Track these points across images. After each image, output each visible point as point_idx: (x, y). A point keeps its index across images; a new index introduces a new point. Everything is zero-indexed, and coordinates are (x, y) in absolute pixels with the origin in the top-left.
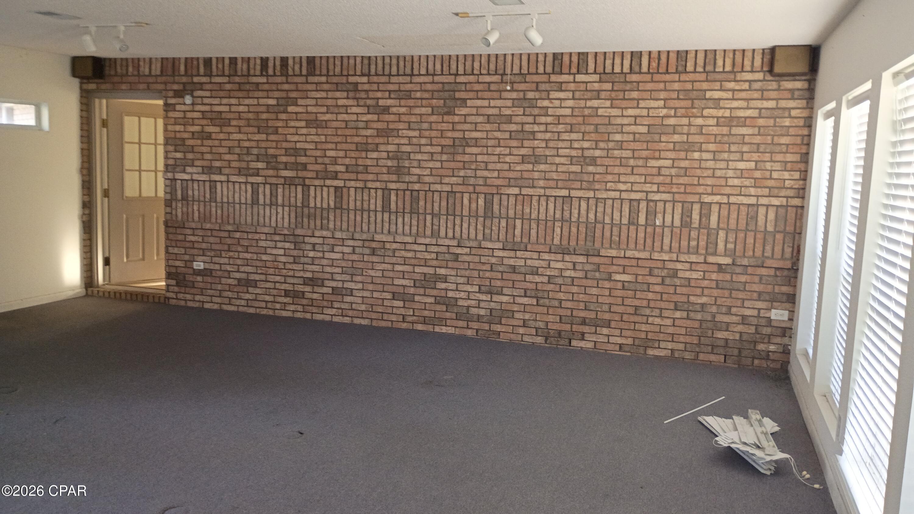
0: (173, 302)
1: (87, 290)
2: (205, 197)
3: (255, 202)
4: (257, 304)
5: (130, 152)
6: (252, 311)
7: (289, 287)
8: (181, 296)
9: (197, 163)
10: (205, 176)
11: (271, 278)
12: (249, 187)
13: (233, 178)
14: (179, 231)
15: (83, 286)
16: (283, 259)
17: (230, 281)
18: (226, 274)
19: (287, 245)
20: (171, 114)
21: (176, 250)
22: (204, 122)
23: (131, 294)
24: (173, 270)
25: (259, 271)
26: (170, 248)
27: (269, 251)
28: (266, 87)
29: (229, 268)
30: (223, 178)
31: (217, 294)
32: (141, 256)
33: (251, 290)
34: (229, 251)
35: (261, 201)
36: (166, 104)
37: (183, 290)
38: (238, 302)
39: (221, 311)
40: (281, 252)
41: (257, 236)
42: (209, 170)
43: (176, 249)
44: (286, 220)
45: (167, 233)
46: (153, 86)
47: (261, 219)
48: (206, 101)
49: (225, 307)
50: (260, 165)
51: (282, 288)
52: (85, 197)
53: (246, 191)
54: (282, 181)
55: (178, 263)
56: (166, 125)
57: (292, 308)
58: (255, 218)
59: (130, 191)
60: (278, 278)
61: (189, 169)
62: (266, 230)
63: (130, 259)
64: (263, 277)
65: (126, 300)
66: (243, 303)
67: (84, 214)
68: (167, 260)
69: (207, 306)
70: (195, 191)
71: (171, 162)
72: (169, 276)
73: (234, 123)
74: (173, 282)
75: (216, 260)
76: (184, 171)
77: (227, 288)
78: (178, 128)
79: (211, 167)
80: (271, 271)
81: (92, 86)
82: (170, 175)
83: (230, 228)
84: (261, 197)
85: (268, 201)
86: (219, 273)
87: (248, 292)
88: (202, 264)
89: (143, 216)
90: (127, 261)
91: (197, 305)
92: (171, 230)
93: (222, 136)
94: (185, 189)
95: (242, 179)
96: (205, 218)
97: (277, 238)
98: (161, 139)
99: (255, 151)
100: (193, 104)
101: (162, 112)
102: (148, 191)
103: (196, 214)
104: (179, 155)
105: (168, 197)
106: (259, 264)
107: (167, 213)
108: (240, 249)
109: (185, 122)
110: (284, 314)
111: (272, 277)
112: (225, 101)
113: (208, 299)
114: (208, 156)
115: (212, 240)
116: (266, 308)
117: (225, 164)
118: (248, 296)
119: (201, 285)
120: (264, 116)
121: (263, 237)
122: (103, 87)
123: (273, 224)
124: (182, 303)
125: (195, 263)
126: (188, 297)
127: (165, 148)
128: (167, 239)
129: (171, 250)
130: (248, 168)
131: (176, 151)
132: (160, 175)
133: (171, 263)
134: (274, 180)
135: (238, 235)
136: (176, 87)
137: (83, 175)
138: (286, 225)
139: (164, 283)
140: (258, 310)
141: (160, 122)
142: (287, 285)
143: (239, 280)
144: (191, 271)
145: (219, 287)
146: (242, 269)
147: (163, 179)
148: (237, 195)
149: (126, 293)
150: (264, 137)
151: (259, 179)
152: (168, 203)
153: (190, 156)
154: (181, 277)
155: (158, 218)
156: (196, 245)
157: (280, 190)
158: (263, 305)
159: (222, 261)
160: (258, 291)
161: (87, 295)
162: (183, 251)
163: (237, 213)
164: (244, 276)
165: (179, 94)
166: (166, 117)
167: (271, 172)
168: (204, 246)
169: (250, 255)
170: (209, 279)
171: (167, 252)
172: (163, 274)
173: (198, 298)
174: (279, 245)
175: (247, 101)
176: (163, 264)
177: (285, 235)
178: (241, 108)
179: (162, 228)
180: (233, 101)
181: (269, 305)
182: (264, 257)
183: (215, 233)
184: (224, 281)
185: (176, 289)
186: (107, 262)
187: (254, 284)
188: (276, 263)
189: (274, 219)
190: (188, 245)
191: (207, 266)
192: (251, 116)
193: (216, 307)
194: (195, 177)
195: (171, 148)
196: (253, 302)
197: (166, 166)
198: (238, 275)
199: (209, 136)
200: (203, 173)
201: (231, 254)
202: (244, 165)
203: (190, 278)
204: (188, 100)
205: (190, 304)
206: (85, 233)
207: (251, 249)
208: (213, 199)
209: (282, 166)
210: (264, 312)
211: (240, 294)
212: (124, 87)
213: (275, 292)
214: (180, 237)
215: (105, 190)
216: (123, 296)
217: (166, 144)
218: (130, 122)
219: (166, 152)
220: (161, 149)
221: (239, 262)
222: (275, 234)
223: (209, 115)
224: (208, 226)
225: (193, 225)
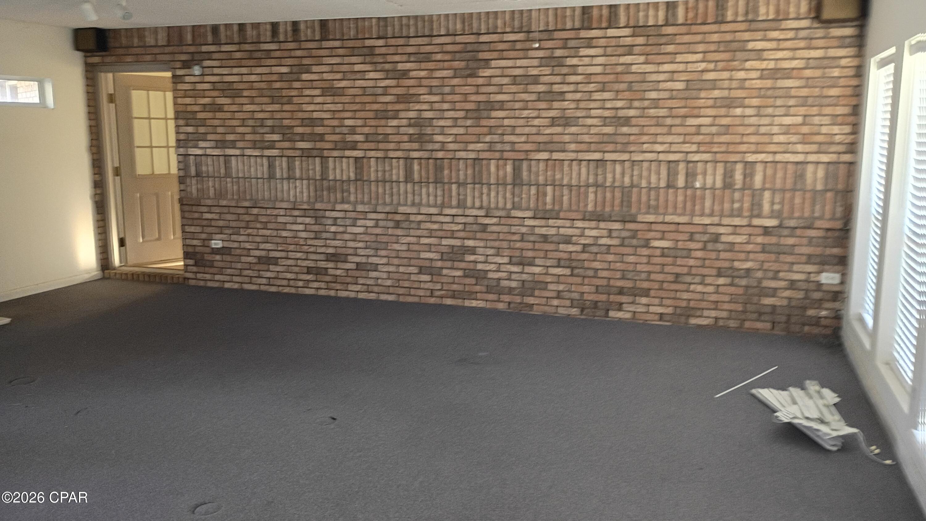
0: (192, 282)
1: (103, 272)
2: (219, 172)
3: (272, 176)
4: (279, 282)
5: (139, 127)
6: (273, 289)
7: (311, 264)
8: (199, 276)
9: (209, 137)
10: (219, 150)
11: (291, 255)
12: (265, 161)
13: (248, 152)
14: (194, 209)
15: (100, 268)
16: (304, 235)
17: (250, 259)
18: (245, 252)
19: (307, 220)
20: (180, 86)
21: (192, 229)
22: (215, 93)
23: (149, 275)
24: (190, 250)
25: (280, 249)
26: (186, 227)
27: (289, 227)
28: (278, 54)
29: (247, 246)
30: (237, 152)
31: (237, 272)
32: (157, 236)
33: (272, 267)
34: (247, 228)
35: (278, 175)
36: (174, 76)
37: (202, 269)
38: (260, 281)
39: (242, 290)
40: (301, 227)
41: (275, 212)
42: (221, 144)
43: (193, 227)
44: (305, 195)
45: (182, 211)
46: (160, 57)
47: (279, 194)
48: (216, 71)
49: (246, 287)
50: (276, 137)
51: (304, 265)
52: (97, 176)
53: (262, 165)
54: (298, 153)
55: (195, 242)
56: (175, 98)
57: (316, 285)
58: (273, 192)
59: (142, 169)
60: (299, 255)
61: (202, 144)
62: (285, 205)
63: (146, 239)
64: (283, 254)
65: (144, 281)
66: (264, 281)
67: (96, 194)
68: (184, 239)
69: (227, 285)
70: (208, 167)
71: (182, 137)
72: (187, 255)
73: (246, 93)
74: (191, 262)
75: (234, 237)
76: (196, 147)
77: (246, 266)
78: (188, 101)
79: (224, 141)
80: (292, 248)
81: (96, 60)
82: (182, 151)
83: (247, 204)
84: (278, 170)
85: (285, 175)
86: (238, 252)
87: (268, 270)
88: (220, 242)
89: (157, 195)
90: (143, 242)
91: (216, 285)
92: (186, 208)
93: (234, 108)
94: (198, 165)
95: (257, 153)
96: (221, 194)
97: (296, 213)
98: (171, 114)
99: (269, 123)
100: (202, 75)
101: (170, 85)
102: (160, 168)
103: (212, 192)
104: (190, 129)
105: (182, 173)
106: (279, 240)
107: (181, 190)
108: (259, 225)
109: (195, 94)
110: (308, 291)
111: (294, 253)
112: (235, 71)
113: (227, 278)
114: (220, 130)
115: (229, 217)
116: (289, 286)
117: (238, 137)
118: (269, 274)
119: (220, 264)
120: (278, 85)
121: (282, 212)
122: (108, 59)
123: (292, 199)
124: (202, 283)
125: (213, 242)
126: (208, 277)
127: (175, 122)
128: (183, 218)
129: (188, 229)
130: (263, 141)
131: (187, 125)
132: (172, 151)
133: (188, 242)
134: (290, 153)
135: (255, 211)
136: (184, 57)
137: (93, 154)
138: (305, 199)
139: (182, 263)
140: (281, 288)
141: (169, 95)
142: (309, 262)
143: (259, 258)
144: (208, 250)
145: (239, 266)
146: (262, 246)
147: (176, 155)
148: (252, 169)
149: (144, 274)
150: (277, 107)
151: (275, 152)
152: (182, 180)
153: (202, 130)
154: (198, 256)
155: (172, 196)
156: (213, 223)
157: (297, 163)
158: (285, 282)
159: (242, 238)
160: (278, 269)
161: (103, 278)
162: (198, 229)
163: (254, 188)
164: (263, 253)
165: (187, 65)
166: (175, 90)
167: (287, 144)
168: (221, 223)
169: (270, 231)
170: (228, 258)
171: (183, 232)
172: (180, 254)
173: (217, 277)
174: (300, 220)
175: (259, 70)
176: (179, 244)
177: (305, 209)
178: (253, 78)
179: (177, 206)
180: (244, 70)
181: (292, 283)
182: (284, 234)
183: (232, 210)
184: (244, 259)
185: (195, 269)
186: (122, 243)
187: (275, 261)
188: (296, 239)
189: (292, 193)
190: (205, 223)
191: (226, 244)
192: (263, 85)
193: (236, 286)
194: (209, 152)
195: (181, 122)
196: (276, 280)
197: (178, 141)
198: (257, 253)
199: (220, 108)
200: (217, 148)
201: (250, 231)
202: (258, 137)
203: (208, 257)
204: (197, 70)
205: (210, 284)
206: (98, 214)
207: (270, 226)
208: (228, 175)
209: (297, 138)
210: (286, 290)
211: (261, 272)
212: (129, 59)
213: (296, 269)
214: (196, 215)
215: (117, 168)
216: (141, 278)
217: (176, 118)
218: (137, 96)
219: (177, 126)
220: (172, 124)
221: (258, 239)
222: (294, 209)
223: (219, 86)
224: (224, 203)
225: (209, 202)
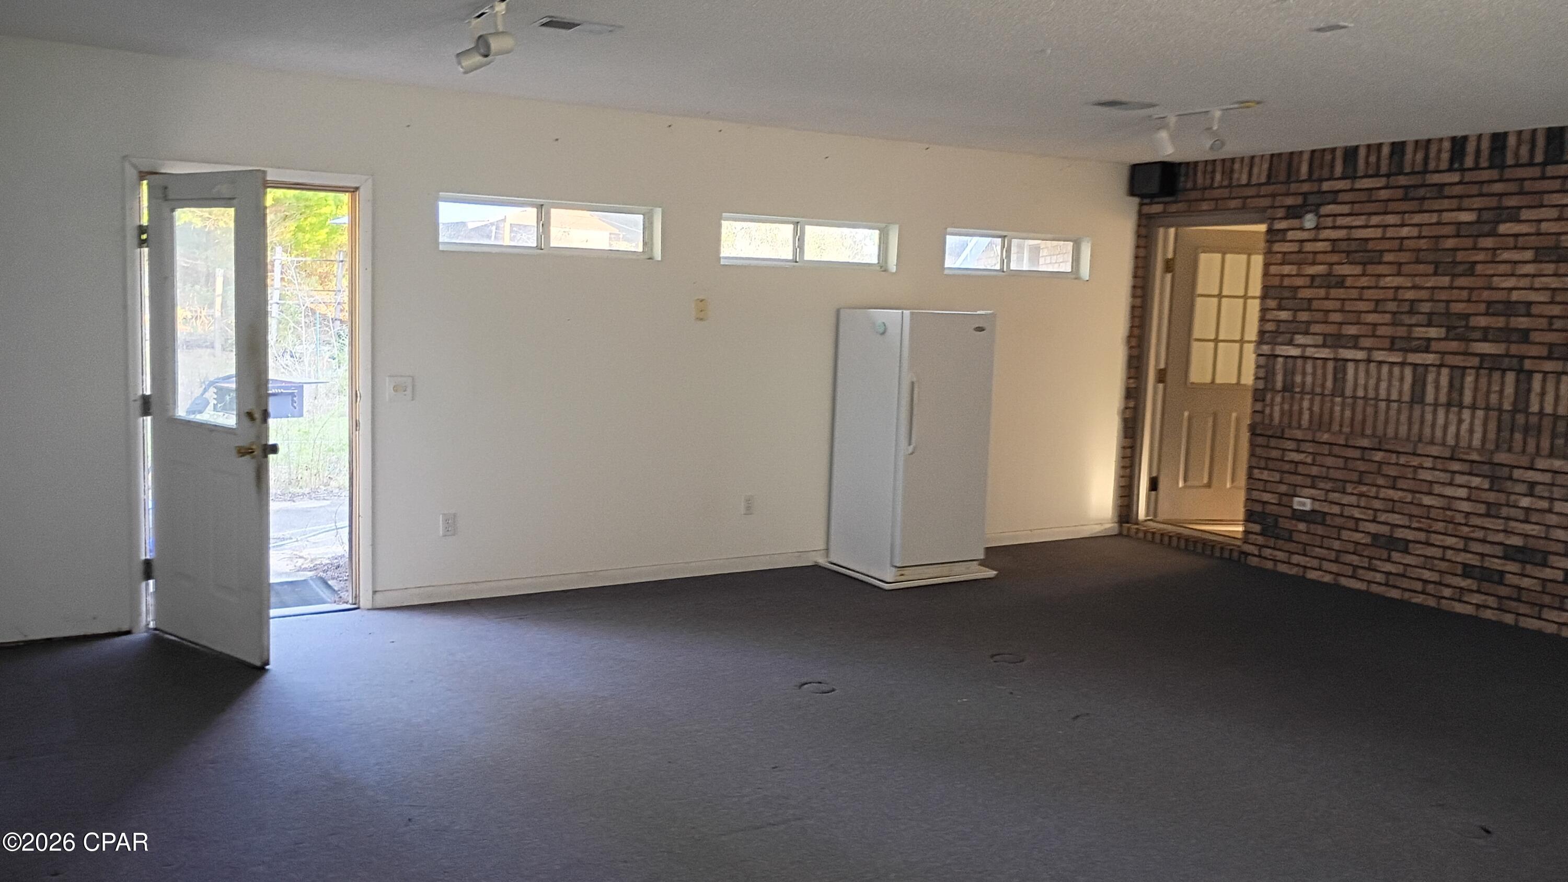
0: (1254, 561)
1: (1121, 526)
2: (1323, 386)
3: (1417, 397)
4: (1405, 583)
5: (1204, 310)
6: (1395, 594)
7: (1474, 560)
8: (1267, 552)
9: (1316, 328)
10: (1327, 350)
11: (1436, 539)
12: (1408, 372)
13: (1379, 356)
14: (1273, 442)
15: (1116, 520)
16: (1466, 506)
17: (1357, 537)
18: (1351, 524)
19: (1476, 481)
20: (1277, 247)
21: (1265, 475)
22: (1335, 258)
23: (1187, 540)
24: (1258, 508)
25: (1415, 525)
26: (1256, 471)
27: (1437, 489)
28: (1457, 190)
29: (1357, 514)
30: (1360, 355)
31: (1333, 555)
32: (1205, 481)
33: (1396, 556)
34: (1360, 483)
35: (1430, 397)
36: (1270, 231)
37: (1271, 542)
38: (1370, 575)
39: (1337, 586)
40: (1462, 493)
41: (1415, 461)
42: (1335, 340)
43: (1266, 472)
44: (1478, 436)
45: (1253, 445)
46: (1251, 203)
47: (1427, 431)
48: (1340, 221)
49: (1344, 581)
50: (1433, 332)
51: (1459, 560)
52: (1132, 381)
53: (1402, 379)
54: (1475, 361)
55: (1266, 497)
56: (1267, 265)
57: (1476, 599)
58: (1416, 428)
59: (1199, 373)
60: (1450, 541)
61: (1300, 339)
62: (1435, 450)
63: (1189, 483)
64: (1422, 536)
65: (1178, 548)
66: (1379, 577)
67: (1126, 408)
68: (1249, 490)
69: (1312, 575)
70: (1306, 377)
71: (1270, 327)
72: (1250, 517)
73: (1388, 257)
74: (1257, 528)
75: (1334, 496)
76: (1290, 343)
77: (1351, 547)
78: (1287, 269)
79: (1339, 336)
80: (1439, 526)
81: (1157, 208)
82: (1266, 349)
83: (1365, 443)
84: (1430, 389)
85: (1443, 399)
86: (1339, 521)
87: (1388, 560)
88: (1308, 501)
89: (1215, 416)
90: (1185, 487)
91: (1294, 571)
92: (1260, 440)
93: (1364, 281)
94: (1289, 373)
95: (1396, 358)
96: (1321, 423)
97: (1456, 466)
98: (1256, 289)
99: (1426, 307)
100: (1317, 228)
101: (1262, 245)
102: (1226, 376)
103: (1306, 416)
104: (1284, 315)
105: (1261, 385)
106: (1415, 511)
107: (1255, 412)
108: (1381, 481)
109: (1301, 258)
110: (1459, 608)
111: (1441, 537)
112: (1375, 220)
113: (1315, 563)
114: (1336, 317)
115: (1330, 461)
116: (1423, 593)
117: (1364, 330)
118: (1388, 567)
119: (1304, 538)
120: (1450, 243)
121: (1428, 463)
122: (1173, 208)
123: (1451, 441)
124: (1269, 565)
125: (1296, 499)
126: (1280, 555)
127: (1261, 304)
128: (1252, 455)
129: (1257, 473)
130: (1409, 338)
131: (1280, 308)
132: (1249, 349)
133: (1256, 495)
134: (1458, 361)
135: (1378, 456)
136: (1290, 201)
137: (1131, 348)
138: (1476, 442)
139: (1241, 528)
140: (1407, 595)
141: (1258, 260)
142: (1470, 556)
143: (1375, 536)
144: (1288, 512)
145: (1337, 545)
146: (1383, 517)
147: (1254, 356)
148: (1383, 385)
149: (1179, 537)
150: (1445, 281)
151: (1430, 358)
152: (1259, 395)
153: (1304, 316)
154: (1270, 520)
155: (1238, 420)
156: (1301, 469)
157: (1469, 379)
158: (1419, 586)
159: (1346, 499)
160: (1409, 560)
161: (1120, 534)
162: (1277, 477)
163: (1382, 417)
164: (1385, 530)
165: (1294, 213)
166: (1268, 252)
167: (1454, 345)
168: (1315, 471)
169: (1400, 493)
170: (1320, 530)
171: (1250, 477)
172: (1241, 515)
173: (1296, 559)
174: (1460, 479)
175: (1417, 219)
176: (1241, 496)
177: (1473, 462)
178: (1405, 232)
179: (1245, 436)
180: (1391, 219)
181: (1430, 588)
182: (1427, 500)
183: (1336, 450)
184: (1345, 535)
185: (1260, 540)
186: (1154, 485)
187: (1405, 546)
188: (1448, 513)
189: (1452, 429)
190: (1287, 467)
191: (1317, 506)
192: (1423, 243)
193: (1328, 578)
194: (1310, 352)
195: (1272, 304)
196: (1400, 579)
197: (1262, 333)
198: (1372, 528)
199: (1341, 283)
200: (1324, 346)
201: (1364, 489)
202: (1401, 331)
203: (1285, 524)
204: (1309, 221)
205: (1282, 568)
206: (1126, 437)
207: (1401, 484)
208: (1339, 390)
209: (1478, 335)
210: (1419, 599)
211: (1374, 562)
212: (1205, 206)
213: (1443, 566)
214: (1275, 454)
215: (1161, 370)
216: (1175, 542)
217: (1264, 297)
218: (1208, 262)
219: (1264, 310)
220: (1254, 306)
221: (1377, 504)
222: (1451, 458)
223: (1343, 246)
224: (1326, 437)
225: (1299, 434)
